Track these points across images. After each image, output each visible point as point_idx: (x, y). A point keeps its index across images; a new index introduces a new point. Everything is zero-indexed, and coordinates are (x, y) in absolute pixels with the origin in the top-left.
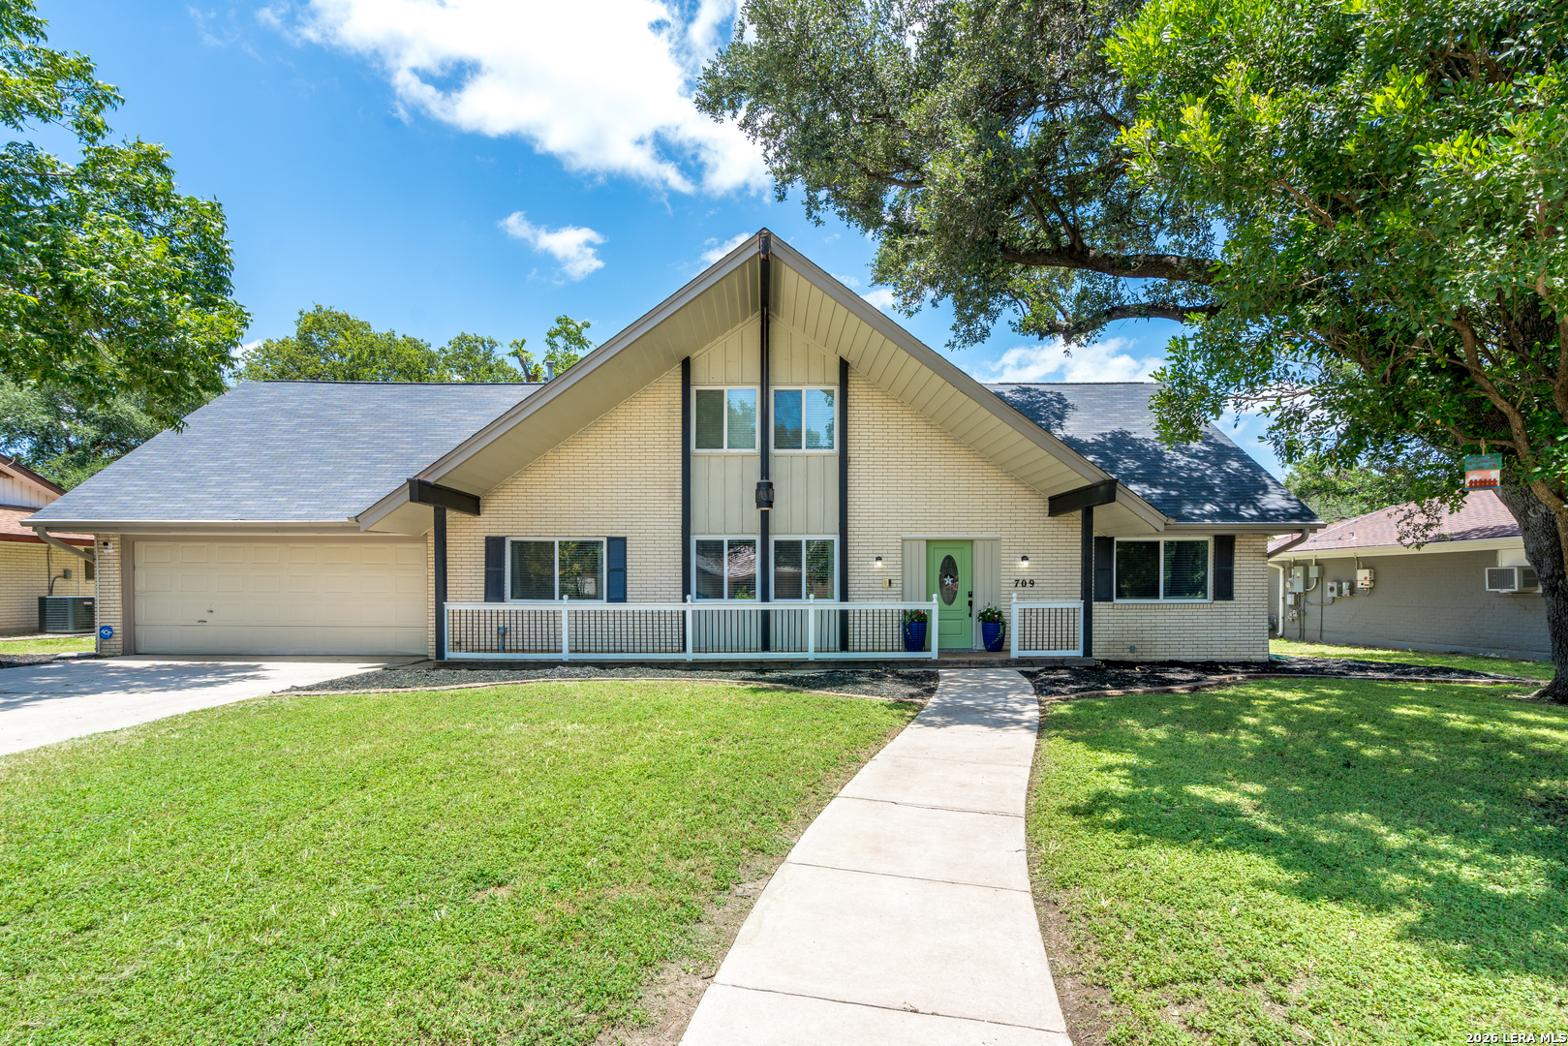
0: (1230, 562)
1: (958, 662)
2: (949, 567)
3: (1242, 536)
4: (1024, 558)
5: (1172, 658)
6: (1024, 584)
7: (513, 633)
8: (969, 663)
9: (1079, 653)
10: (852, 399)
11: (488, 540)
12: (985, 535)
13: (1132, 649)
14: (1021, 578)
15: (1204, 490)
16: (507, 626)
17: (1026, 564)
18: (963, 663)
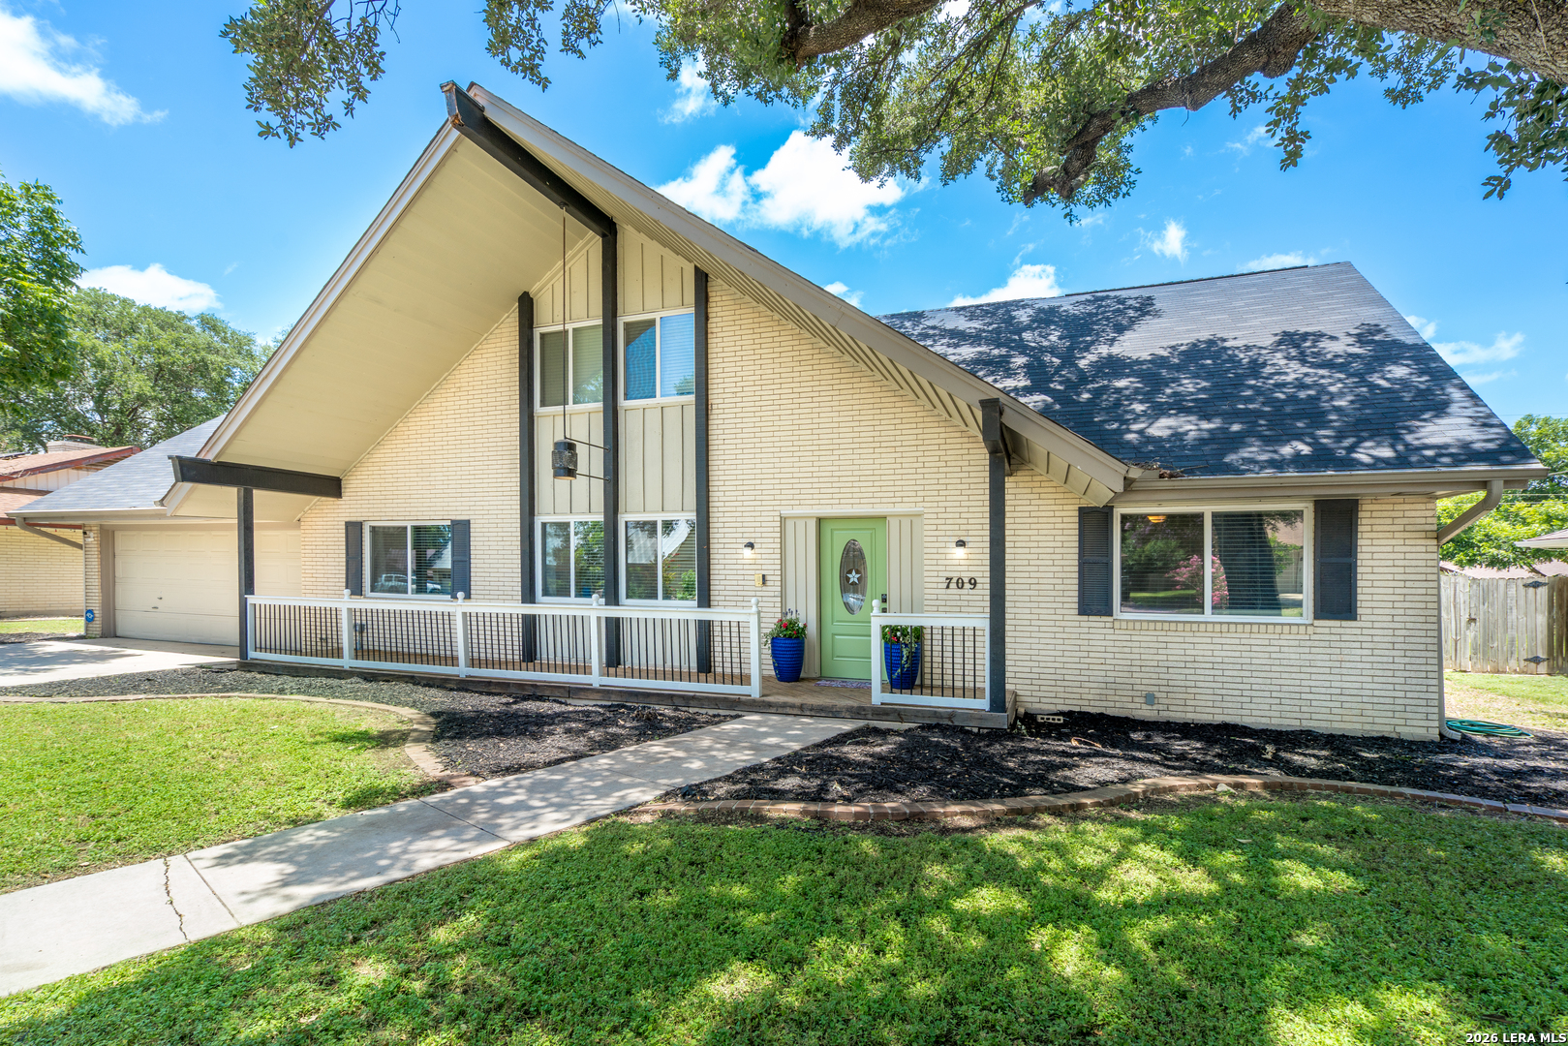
0: (1350, 550)
1: (784, 705)
2: (853, 559)
3: (1376, 499)
4: (961, 544)
5: (1229, 719)
6: (960, 584)
7: (370, 631)
8: (801, 707)
9: (983, 704)
10: (714, 325)
11: (348, 524)
12: (900, 509)
13: (1150, 699)
14: (955, 575)
15: (1299, 419)
16: (364, 622)
17: (960, 552)
18: (793, 706)
